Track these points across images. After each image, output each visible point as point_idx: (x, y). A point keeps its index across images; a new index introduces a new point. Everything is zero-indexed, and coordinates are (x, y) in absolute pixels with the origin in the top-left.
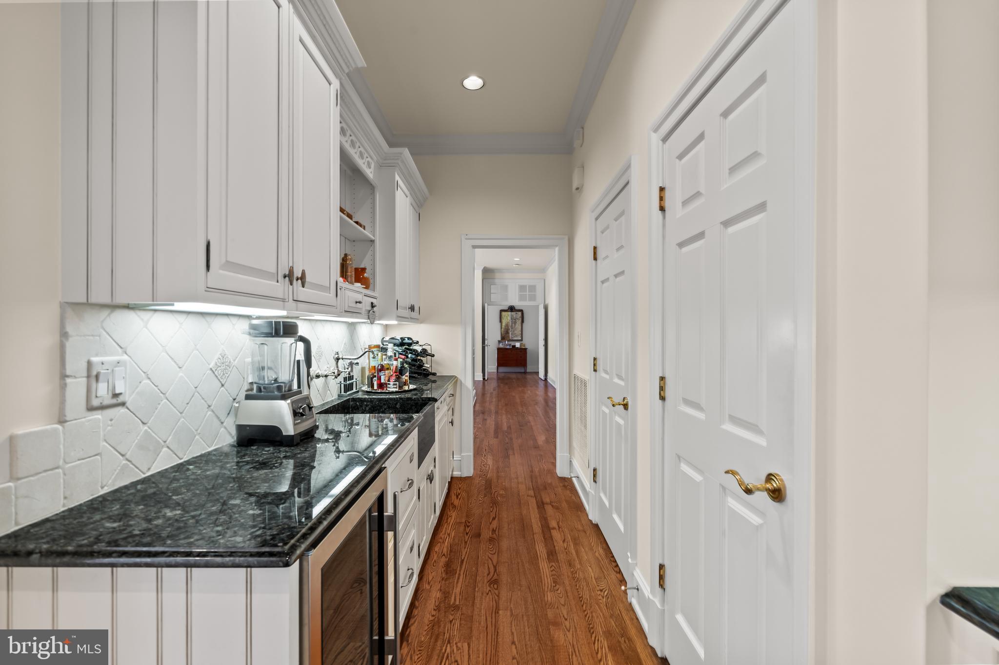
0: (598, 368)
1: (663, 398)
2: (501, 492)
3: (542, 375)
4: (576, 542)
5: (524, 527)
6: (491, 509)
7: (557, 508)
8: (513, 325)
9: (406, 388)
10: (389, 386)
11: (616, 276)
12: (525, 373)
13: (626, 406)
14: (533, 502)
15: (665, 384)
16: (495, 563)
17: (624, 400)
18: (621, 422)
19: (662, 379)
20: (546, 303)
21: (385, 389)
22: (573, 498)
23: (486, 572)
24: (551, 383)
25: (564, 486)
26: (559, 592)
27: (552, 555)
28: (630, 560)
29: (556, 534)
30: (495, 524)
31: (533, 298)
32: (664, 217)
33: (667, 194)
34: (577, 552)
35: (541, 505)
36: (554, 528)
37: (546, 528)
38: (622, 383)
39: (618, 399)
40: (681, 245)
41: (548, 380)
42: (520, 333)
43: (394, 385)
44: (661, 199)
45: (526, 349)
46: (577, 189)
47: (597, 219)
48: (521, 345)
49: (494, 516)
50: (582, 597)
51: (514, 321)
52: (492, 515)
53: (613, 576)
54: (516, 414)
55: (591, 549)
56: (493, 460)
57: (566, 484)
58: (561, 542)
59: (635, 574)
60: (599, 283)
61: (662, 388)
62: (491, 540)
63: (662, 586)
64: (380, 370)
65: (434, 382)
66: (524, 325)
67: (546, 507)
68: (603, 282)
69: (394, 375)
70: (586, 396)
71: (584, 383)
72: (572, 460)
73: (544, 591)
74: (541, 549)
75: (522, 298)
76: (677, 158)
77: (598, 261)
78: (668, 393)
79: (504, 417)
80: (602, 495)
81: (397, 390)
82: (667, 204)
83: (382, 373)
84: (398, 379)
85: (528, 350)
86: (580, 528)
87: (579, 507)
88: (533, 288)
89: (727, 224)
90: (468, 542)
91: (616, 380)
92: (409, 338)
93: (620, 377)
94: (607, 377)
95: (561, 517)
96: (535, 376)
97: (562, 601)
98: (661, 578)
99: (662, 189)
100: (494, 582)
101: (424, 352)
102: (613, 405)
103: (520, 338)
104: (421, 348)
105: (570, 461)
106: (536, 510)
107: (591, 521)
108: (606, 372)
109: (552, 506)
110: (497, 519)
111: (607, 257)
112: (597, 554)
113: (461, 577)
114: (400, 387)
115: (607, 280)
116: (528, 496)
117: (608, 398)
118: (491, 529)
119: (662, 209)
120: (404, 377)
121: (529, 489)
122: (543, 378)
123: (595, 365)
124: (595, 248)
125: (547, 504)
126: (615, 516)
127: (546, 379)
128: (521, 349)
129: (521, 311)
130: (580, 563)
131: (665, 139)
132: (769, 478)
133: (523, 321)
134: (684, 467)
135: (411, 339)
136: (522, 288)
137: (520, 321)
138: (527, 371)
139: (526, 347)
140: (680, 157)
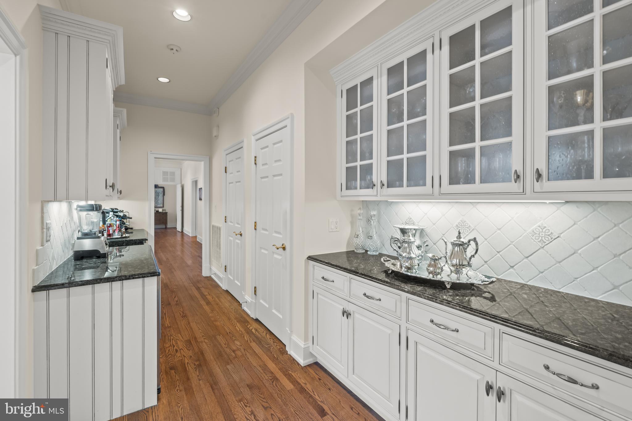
0: (227, 221)
1: (255, 229)
2: (175, 287)
3: (179, 228)
4: (218, 297)
5: (192, 298)
6: (172, 294)
7: (206, 288)
8: (157, 197)
9: (124, 236)
10: (114, 235)
11: (236, 182)
12: (166, 228)
13: (241, 235)
14: (194, 289)
15: (256, 224)
16: (182, 311)
17: (240, 233)
18: (239, 242)
19: (255, 222)
20: (183, 183)
21: (112, 237)
22: (214, 283)
23: (179, 314)
24: (186, 233)
25: (208, 280)
26: (214, 313)
27: (208, 303)
28: (243, 293)
29: (208, 297)
30: (176, 299)
31: (173, 180)
32: (256, 166)
33: (257, 159)
34: (219, 300)
35: (198, 289)
36: (207, 295)
37: (203, 296)
38: (239, 226)
39: (238, 232)
40: (262, 178)
41: (184, 232)
42: (162, 202)
43: (118, 234)
44: (255, 160)
45: (166, 213)
46: (215, 136)
47: (227, 155)
48: (163, 210)
49: (175, 296)
50: (224, 312)
51: (157, 194)
52: (174, 296)
53: (236, 304)
54: (169, 252)
55: (226, 298)
56: (164, 275)
57: (209, 279)
58: (212, 299)
59: (245, 297)
60: (228, 183)
61: (255, 226)
62: (177, 304)
63: (255, 294)
64: (109, 227)
65: (132, 233)
66: (165, 197)
67: (201, 289)
68: (230, 183)
69: (117, 229)
70: (220, 234)
71: (219, 229)
72: (211, 268)
73: (208, 314)
74: (203, 302)
75: (165, 180)
76: (261, 149)
77: (228, 173)
78: (257, 228)
79: (161, 254)
80: (229, 276)
81: (120, 236)
82: (257, 163)
83: (110, 228)
84: (120, 231)
85: (168, 214)
86: (219, 292)
87: (217, 286)
88: (173, 174)
89: (274, 176)
90: (165, 307)
91: (236, 225)
92: (116, 209)
93: (238, 224)
94: (232, 224)
95: (209, 291)
96: (174, 230)
97: (217, 315)
98: (255, 291)
99: (255, 157)
100: (184, 316)
101: (125, 217)
102: (236, 235)
103: (162, 206)
104: (123, 214)
105: (210, 268)
106: (196, 291)
107: (224, 290)
108: (231, 222)
109: (204, 288)
110: (176, 297)
111: (232, 173)
112: (228, 299)
113: (167, 318)
114: (121, 236)
115: (232, 183)
116: (190, 286)
117: (234, 232)
118: (175, 301)
119: (255, 164)
120: (122, 229)
121: (190, 284)
122: (180, 230)
123: (225, 219)
124: (226, 168)
125: (201, 287)
126: (236, 282)
127: (182, 232)
128: (162, 213)
129: (163, 188)
130: (221, 303)
131: (257, 140)
132: (283, 245)
133: (164, 194)
134: (263, 251)
135: (117, 209)
136: (165, 173)
137: (162, 194)
138: (168, 227)
139: (167, 211)
140: (262, 149)
